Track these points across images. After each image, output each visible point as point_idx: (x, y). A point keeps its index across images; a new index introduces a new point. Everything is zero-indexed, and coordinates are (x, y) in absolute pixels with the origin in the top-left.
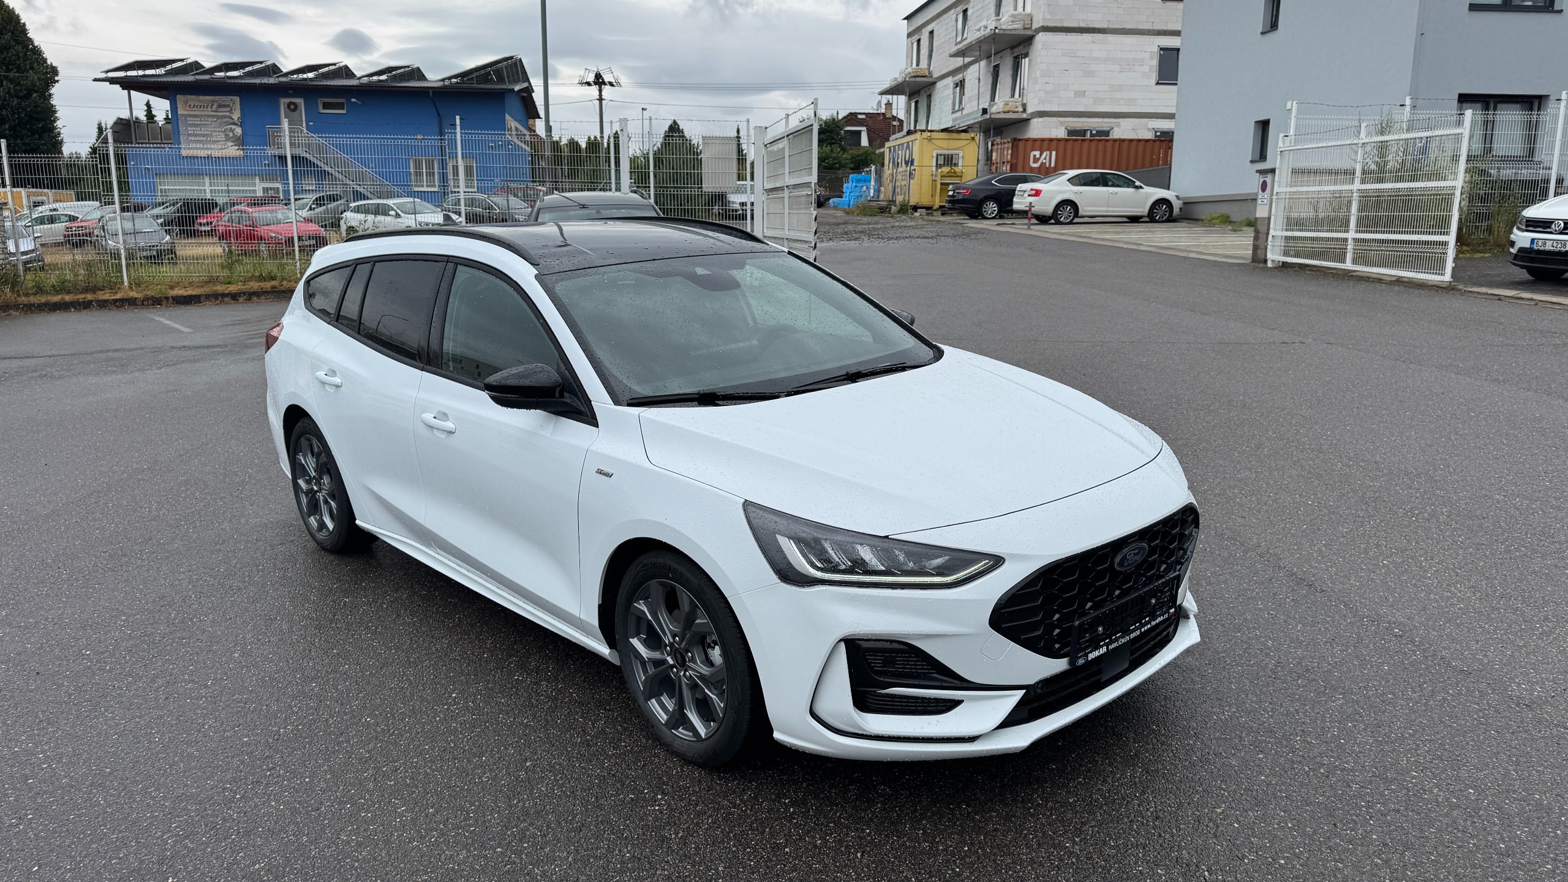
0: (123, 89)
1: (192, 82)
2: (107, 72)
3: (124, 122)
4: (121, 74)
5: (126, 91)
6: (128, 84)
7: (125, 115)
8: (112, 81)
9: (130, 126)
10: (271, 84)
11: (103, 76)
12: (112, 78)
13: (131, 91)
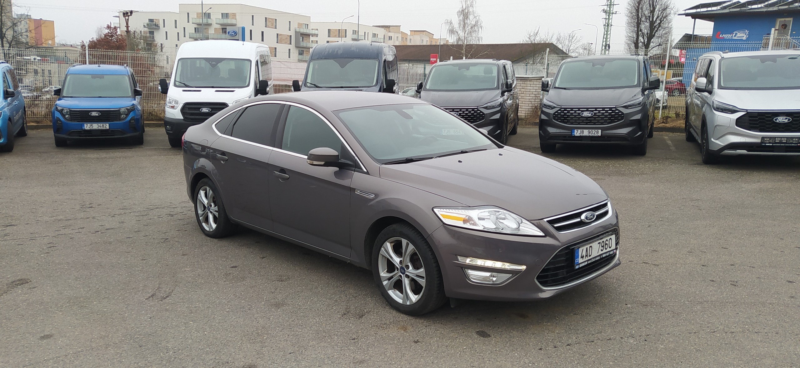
0: (693, 18)
1: (727, 13)
2: (685, 10)
3: (689, 36)
4: (694, 11)
5: (694, 20)
6: (695, 16)
7: (691, 33)
8: (687, 15)
9: (691, 37)
10: (775, 10)
11: (684, 12)
12: (687, 13)
13: (697, 20)
